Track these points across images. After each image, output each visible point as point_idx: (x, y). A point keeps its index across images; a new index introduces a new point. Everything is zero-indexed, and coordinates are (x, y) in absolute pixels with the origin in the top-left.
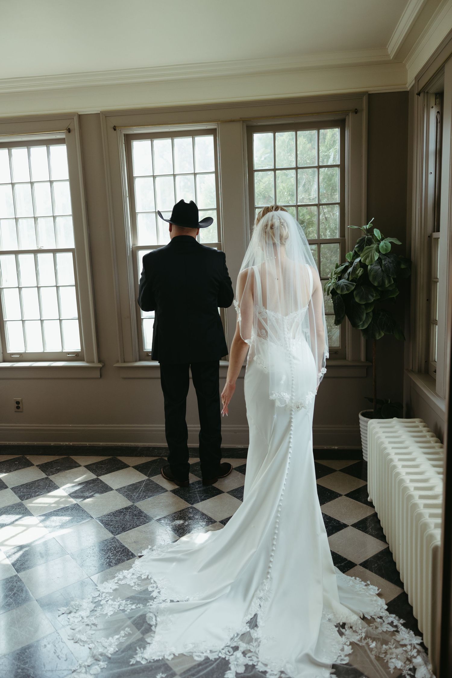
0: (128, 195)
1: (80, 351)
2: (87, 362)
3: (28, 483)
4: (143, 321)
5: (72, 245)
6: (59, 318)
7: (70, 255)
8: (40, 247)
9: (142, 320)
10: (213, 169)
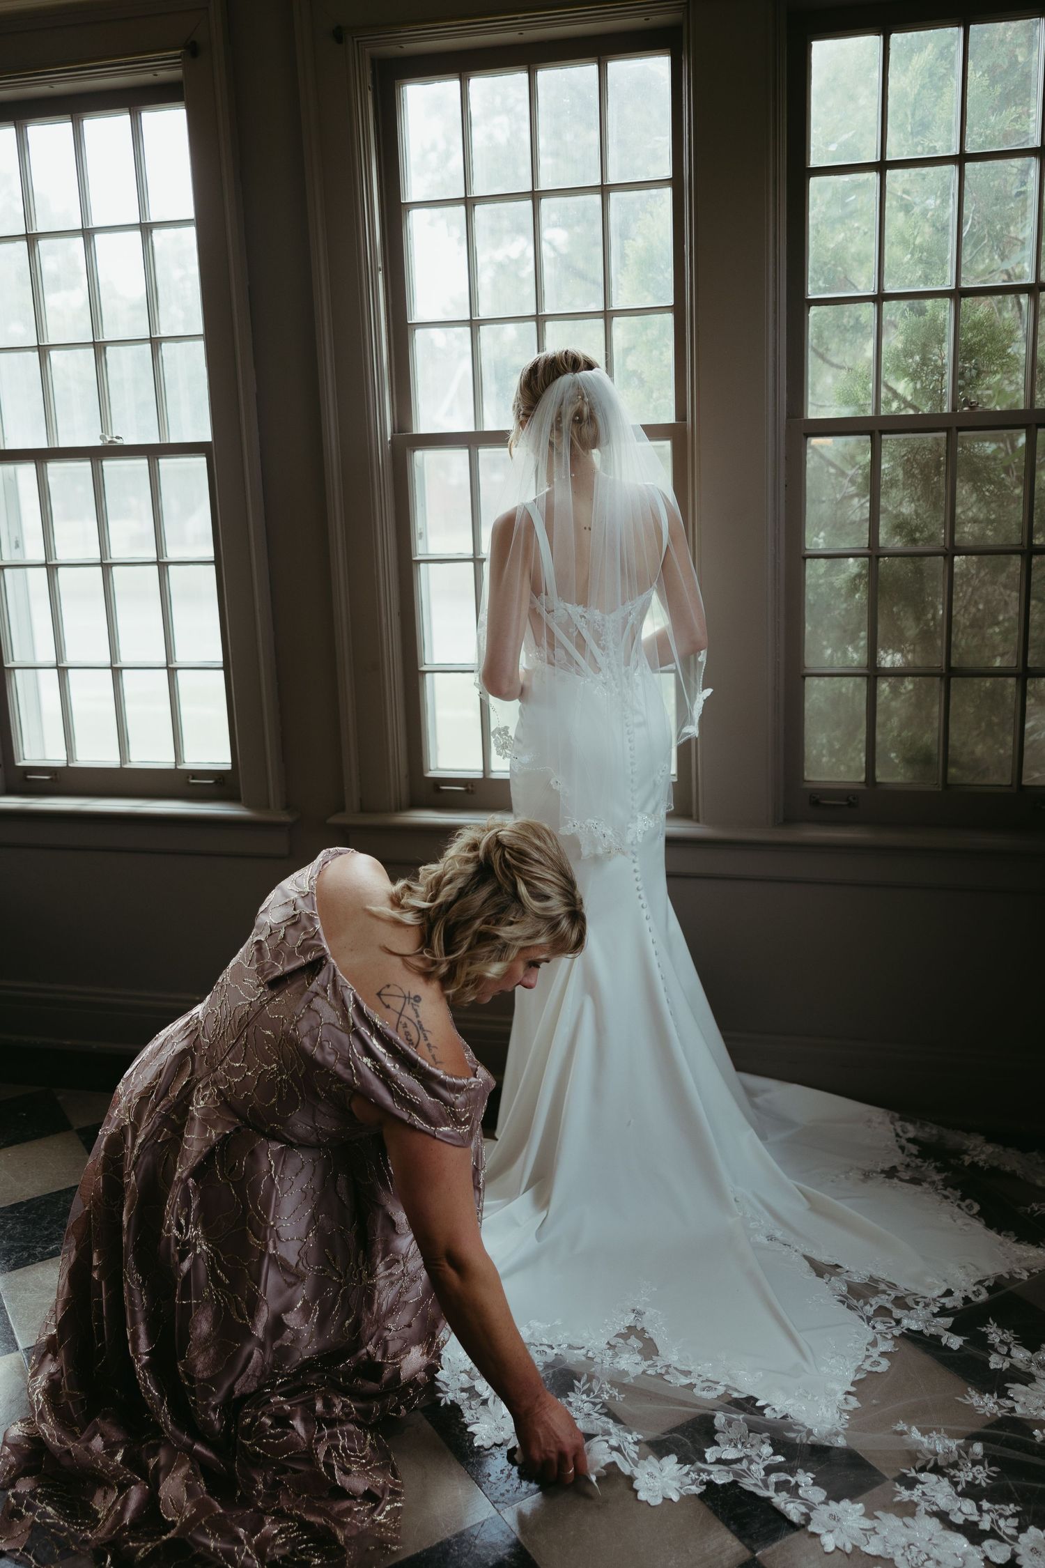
0: (380, 265)
1: (229, 767)
2: (248, 806)
3: (33, 1199)
4: (424, 678)
5: (206, 435)
6: (167, 664)
7: (200, 462)
8: (109, 439)
9: (420, 677)
10: (667, 173)
